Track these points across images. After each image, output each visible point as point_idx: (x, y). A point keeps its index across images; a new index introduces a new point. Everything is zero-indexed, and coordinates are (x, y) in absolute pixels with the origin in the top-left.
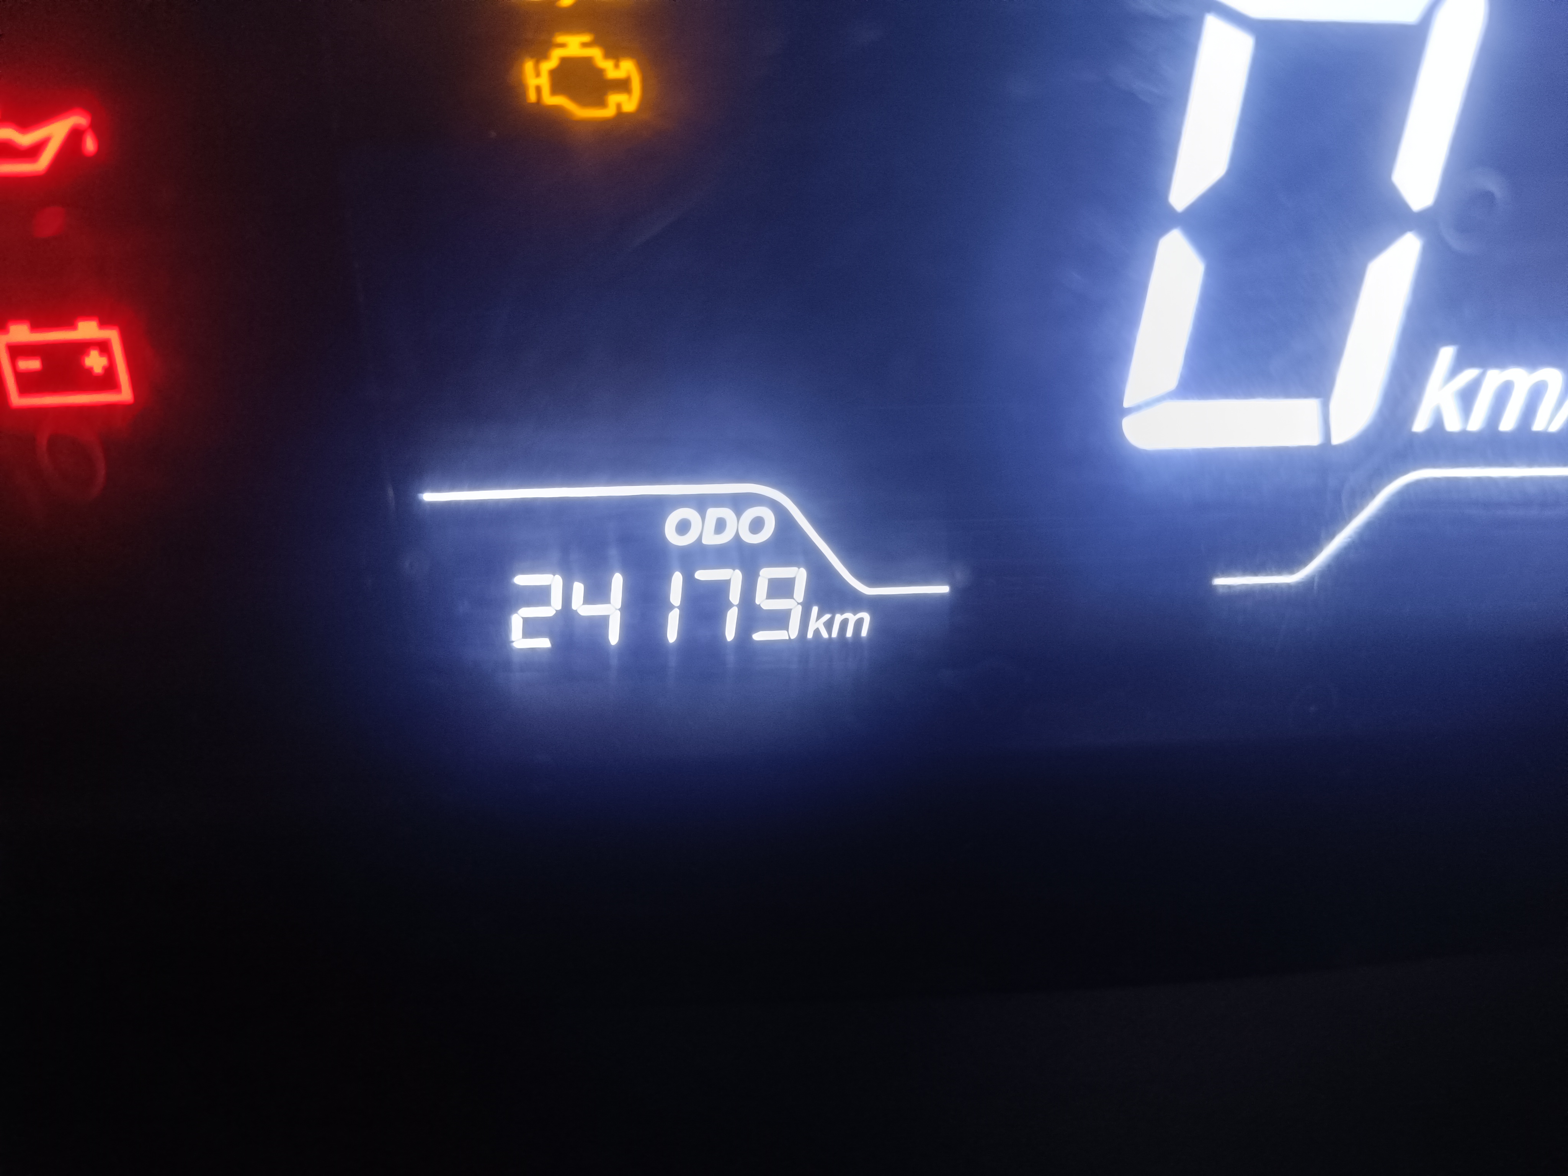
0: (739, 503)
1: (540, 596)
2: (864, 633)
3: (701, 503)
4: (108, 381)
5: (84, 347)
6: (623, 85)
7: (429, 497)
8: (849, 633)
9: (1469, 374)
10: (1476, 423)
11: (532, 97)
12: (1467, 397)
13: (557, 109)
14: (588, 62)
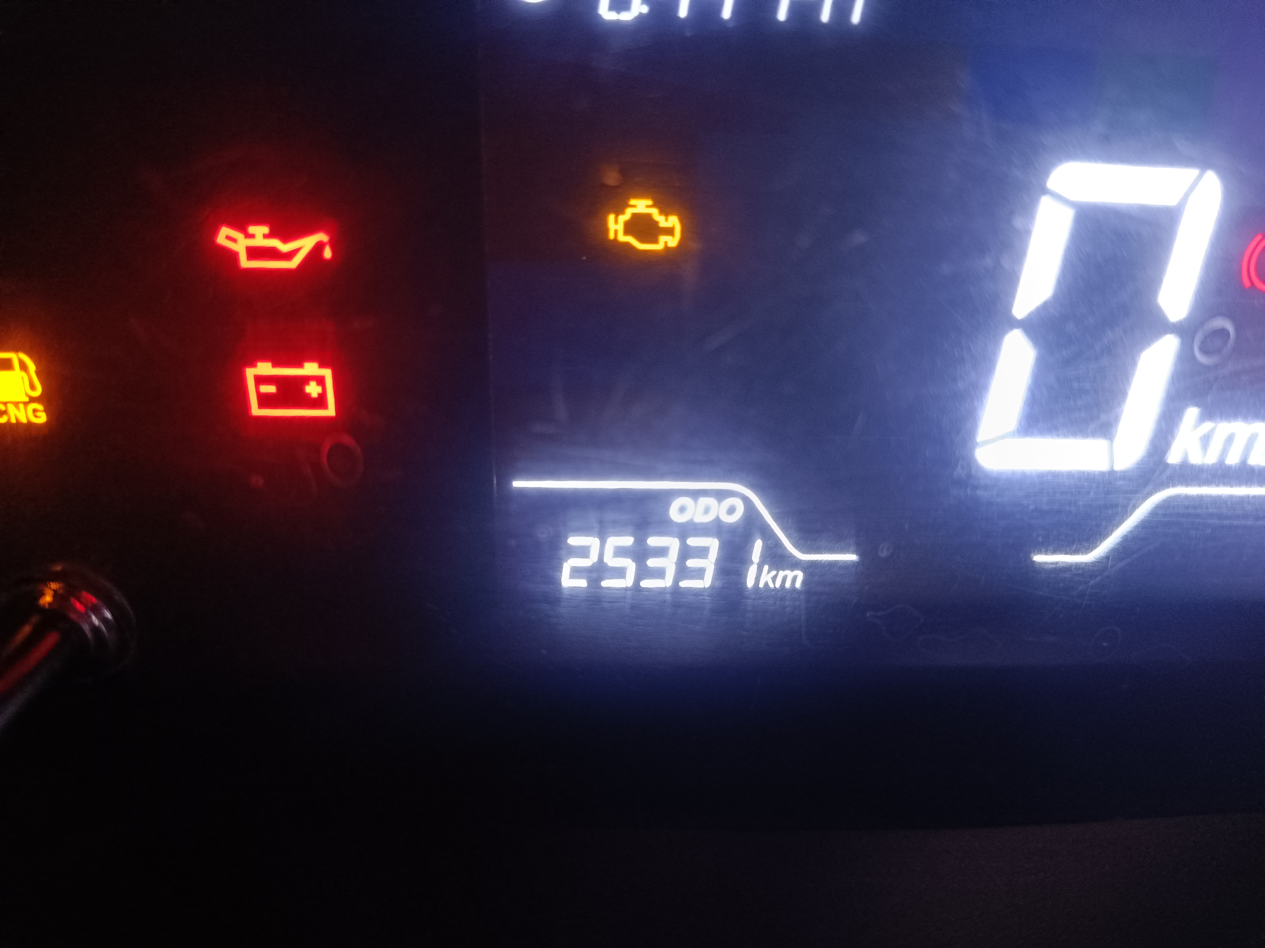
0: (721, 495)
1: (583, 552)
2: (798, 585)
3: (695, 494)
4: (320, 402)
5: (306, 380)
6: (669, 231)
7: (517, 484)
8: (788, 585)
9: (1208, 426)
10: (1211, 459)
11: (612, 236)
12: (1206, 440)
13: (627, 245)
14: (648, 217)
